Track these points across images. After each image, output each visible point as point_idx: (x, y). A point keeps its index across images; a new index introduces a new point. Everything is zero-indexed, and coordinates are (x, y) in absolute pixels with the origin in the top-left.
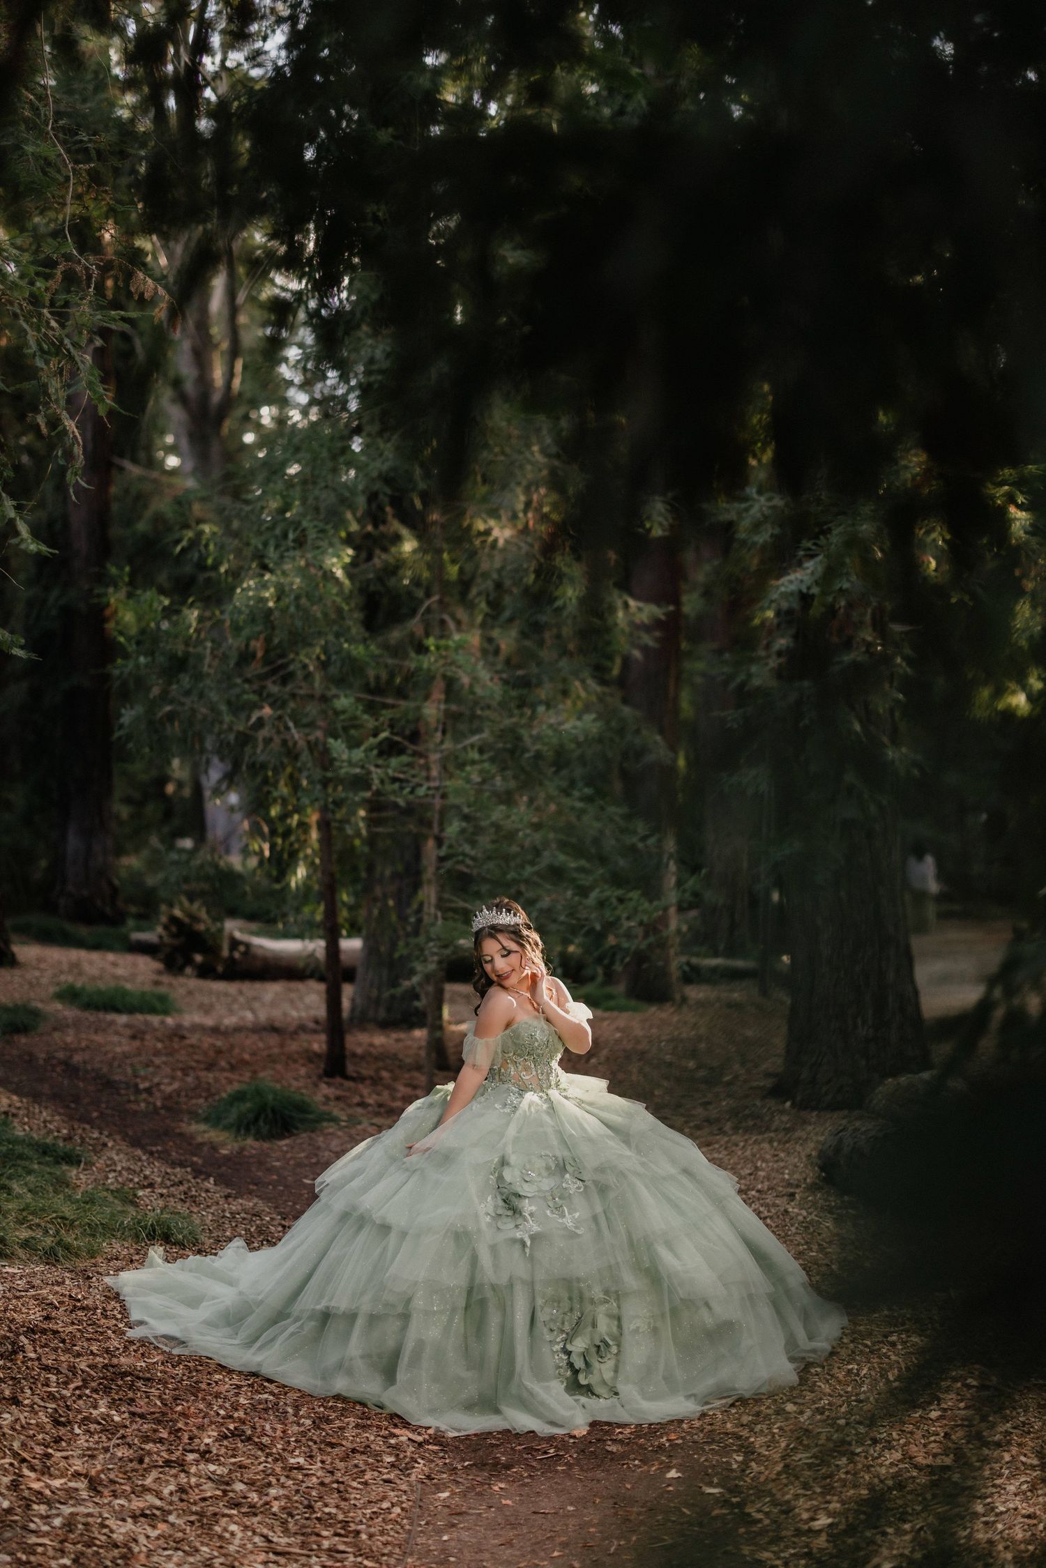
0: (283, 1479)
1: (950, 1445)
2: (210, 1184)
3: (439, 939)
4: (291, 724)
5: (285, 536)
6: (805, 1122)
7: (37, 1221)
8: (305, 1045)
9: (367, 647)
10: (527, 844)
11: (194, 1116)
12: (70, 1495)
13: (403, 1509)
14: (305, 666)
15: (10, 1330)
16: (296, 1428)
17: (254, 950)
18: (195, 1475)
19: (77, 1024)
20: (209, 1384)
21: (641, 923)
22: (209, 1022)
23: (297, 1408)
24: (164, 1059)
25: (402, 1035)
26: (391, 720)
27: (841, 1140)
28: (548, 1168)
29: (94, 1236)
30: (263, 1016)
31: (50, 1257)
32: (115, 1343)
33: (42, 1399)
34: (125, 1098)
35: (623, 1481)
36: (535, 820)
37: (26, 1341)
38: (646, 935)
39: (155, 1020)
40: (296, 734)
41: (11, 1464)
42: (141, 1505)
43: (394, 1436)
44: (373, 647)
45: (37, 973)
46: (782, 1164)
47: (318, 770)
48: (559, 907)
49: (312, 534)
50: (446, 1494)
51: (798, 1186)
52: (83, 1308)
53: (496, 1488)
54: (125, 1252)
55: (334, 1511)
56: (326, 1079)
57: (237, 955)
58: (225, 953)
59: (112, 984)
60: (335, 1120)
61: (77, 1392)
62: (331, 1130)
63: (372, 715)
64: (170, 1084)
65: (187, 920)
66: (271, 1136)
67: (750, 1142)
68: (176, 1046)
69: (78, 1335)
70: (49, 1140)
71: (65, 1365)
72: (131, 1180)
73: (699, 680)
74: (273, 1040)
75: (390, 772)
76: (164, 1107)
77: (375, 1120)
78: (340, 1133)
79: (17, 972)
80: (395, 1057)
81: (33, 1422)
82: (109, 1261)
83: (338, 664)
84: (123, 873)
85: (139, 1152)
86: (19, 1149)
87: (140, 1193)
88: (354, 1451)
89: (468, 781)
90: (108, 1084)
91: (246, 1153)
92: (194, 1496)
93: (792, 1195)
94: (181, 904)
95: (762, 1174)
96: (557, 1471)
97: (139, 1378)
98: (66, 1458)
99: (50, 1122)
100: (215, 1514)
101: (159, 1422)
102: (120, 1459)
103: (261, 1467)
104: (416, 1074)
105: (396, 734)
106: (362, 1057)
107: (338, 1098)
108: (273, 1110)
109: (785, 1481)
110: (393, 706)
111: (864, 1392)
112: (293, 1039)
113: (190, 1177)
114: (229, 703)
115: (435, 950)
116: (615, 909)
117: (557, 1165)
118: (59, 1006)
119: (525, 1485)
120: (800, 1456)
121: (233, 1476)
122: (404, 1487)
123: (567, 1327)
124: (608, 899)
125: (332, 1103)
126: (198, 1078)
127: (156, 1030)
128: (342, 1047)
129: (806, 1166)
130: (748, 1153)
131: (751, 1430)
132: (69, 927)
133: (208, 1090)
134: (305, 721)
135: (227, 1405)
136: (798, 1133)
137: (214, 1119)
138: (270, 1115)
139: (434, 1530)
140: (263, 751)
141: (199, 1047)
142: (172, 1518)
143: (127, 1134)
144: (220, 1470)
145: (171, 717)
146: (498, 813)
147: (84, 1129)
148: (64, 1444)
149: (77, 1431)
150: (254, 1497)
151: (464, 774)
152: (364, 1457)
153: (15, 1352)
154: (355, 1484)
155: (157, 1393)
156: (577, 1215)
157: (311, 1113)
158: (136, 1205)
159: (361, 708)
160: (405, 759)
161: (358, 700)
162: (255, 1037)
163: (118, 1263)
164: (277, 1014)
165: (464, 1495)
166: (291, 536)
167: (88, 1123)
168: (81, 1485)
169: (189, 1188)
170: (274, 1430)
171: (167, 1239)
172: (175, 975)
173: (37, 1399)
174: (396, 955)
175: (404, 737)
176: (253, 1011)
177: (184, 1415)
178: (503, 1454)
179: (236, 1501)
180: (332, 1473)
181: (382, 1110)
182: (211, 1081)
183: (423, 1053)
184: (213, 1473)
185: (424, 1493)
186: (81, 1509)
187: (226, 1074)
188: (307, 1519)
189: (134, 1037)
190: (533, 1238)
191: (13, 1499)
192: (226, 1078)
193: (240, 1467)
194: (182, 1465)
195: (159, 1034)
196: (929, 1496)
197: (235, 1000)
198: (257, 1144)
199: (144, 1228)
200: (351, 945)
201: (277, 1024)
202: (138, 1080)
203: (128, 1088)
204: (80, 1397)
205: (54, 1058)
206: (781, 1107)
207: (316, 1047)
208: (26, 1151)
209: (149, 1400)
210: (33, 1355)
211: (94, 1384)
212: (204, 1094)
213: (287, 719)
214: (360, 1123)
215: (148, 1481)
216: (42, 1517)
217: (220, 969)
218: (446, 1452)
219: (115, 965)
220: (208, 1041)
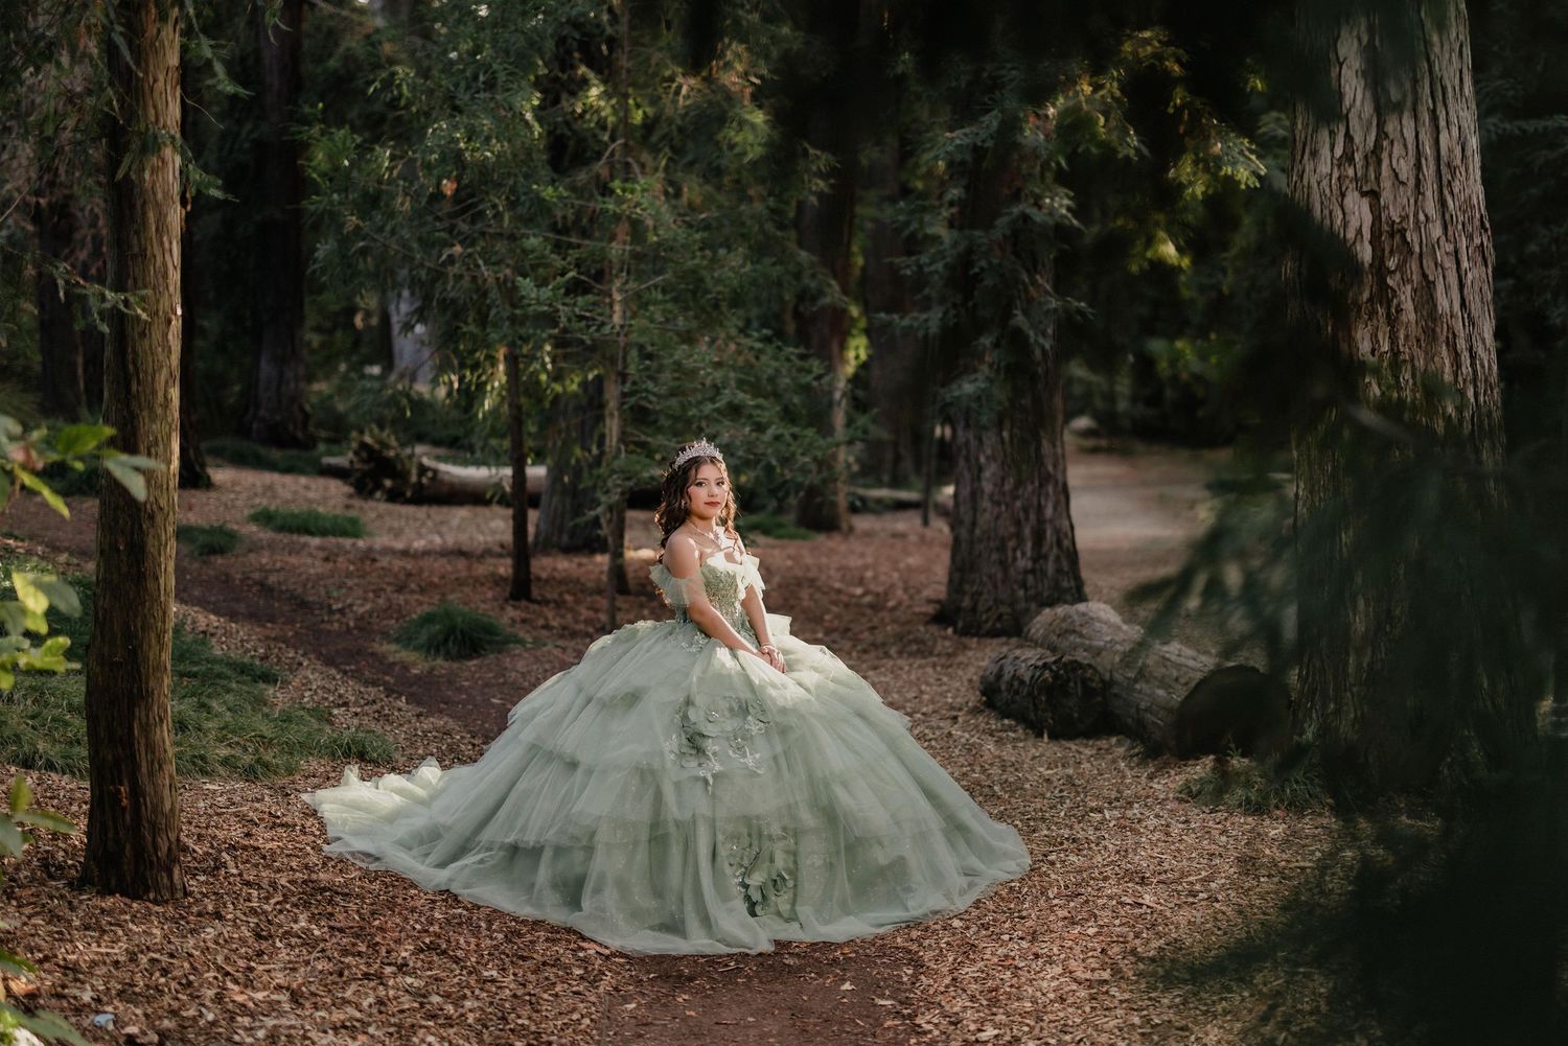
0: (477, 992)
1: (1107, 960)
2: (402, 703)
3: (623, 472)
4: (481, 262)
5: (476, 78)
6: (966, 647)
7: (236, 739)
8: (491, 568)
9: (556, 189)
10: (708, 382)
11: (385, 635)
12: (273, 1007)
13: (592, 1020)
14: (494, 206)
15: (212, 847)
16: (488, 942)
17: (440, 476)
18: (393, 988)
19: (271, 546)
20: (405, 899)
21: (815, 459)
22: (399, 545)
23: (490, 923)
24: (356, 581)
25: (584, 560)
26: (577, 259)
27: (1001, 669)
28: (731, 710)
29: (291, 753)
30: (450, 540)
31: (250, 774)
32: (314, 859)
33: (245, 914)
34: (320, 618)
35: (800, 993)
36: (716, 359)
37: (228, 858)
38: (820, 471)
39: (347, 542)
40: (485, 271)
41: (216, 978)
42: (342, 1017)
43: (583, 949)
44: (561, 189)
45: (232, 496)
46: (945, 688)
47: (507, 307)
48: (738, 443)
49: (502, 77)
50: (633, 1006)
51: (960, 709)
52: (282, 825)
53: (680, 1000)
54: (322, 769)
55: (526, 1022)
56: (511, 602)
57: (424, 480)
58: (414, 479)
59: (305, 507)
60: (521, 642)
61: (278, 907)
62: (517, 652)
63: (559, 254)
64: (362, 605)
65: (377, 447)
66: (462, 656)
67: (915, 666)
68: (368, 569)
69: (278, 851)
70: (246, 660)
71: (266, 881)
72: (327, 699)
73: (869, 225)
74: (461, 563)
75: (577, 310)
76: (356, 627)
77: (559, 643)
78: (526, 655)
79: (213, 494)
80: (578, 580)
81: (236, 936)
82: (307, 778)
83: (527, 205)
84: (314, 399)
85: (333, 671)
86: (217, 668)
87: (335, 712)
88: (544, 964)
89: (652, 321)
90: (303, 605)
91: (436, 673)
92: (392, 1008)
93: (955, 718)
94: (371, 431)
95: (926, 697)
96: (737, 983)
97: (337, 893)
98: (269, 971)
99: (247, 641)
100: (413, 1026)
101: (357, 936)
102: (321, 972)
103: (456, 980)
104: (598, 598)
105: (582, 274)
106: (547, 581)
107: (524, 621)
108: (462, 631)
109: (953, 994)
110: (579, 246)
111: (1026, 909)
112: (479, 562)
113: (382, 696)
114: (420, 239)
115: (619, 482)
116: (789, 445)
117: (740, 707)
118: (254, 528)
119: (708, 996)
120: (967, 970)
121: (429, 988)
122: (593, 999)
123: (746, 862)
124: (782, 435)
125: (518, 626)
126: (389, 600)
127: (347, 552)
128: (528, 572)
129: (967, 690)
130: (913, 677)
131: (920, 945)
132: (263, 451)
133: (399, 611)
134: (493, 259)
135: (423, 920)
136: (961, 658)
137: (406, 639)
138: (459, 637)
139: (621, 1041)
140: (453, 287)
141: (390, 570)
142: (371, 1030)
143: (321, 654)
144: (417, 983)
145: (364, 252)
146: (681, 351)
147: (280, 649)
148: (266, 957)
149: (279, 944)
150: (450, 1009)
151: (647, 314)
152: (555, 970)
153: (217, 868)
154: (546, 996)
155: (355, 908)
156: (758, 756)
157: (497, 635)
158: (332, 724)
159: (549, 247)
160: (590, 298)
161: (546, 239)
162: (443, 561)
163: (316, 780)
164: (463, 538)
165: (649, 1006)
166: (482, 78)
167: (283, 642)
168: (284, 997)
169: (382, 707)
170: (468, 943)
171: (362, 757)
172: (366, 499)
173: (239, 914)
174: (581, 486)
175: (589, 277)
176: (440, 534)
177: (381, 929)
178: (687, 967)
179: (432, 1013)
180: (524, 985)
181: (566, 632)
182: (402, 602)
183: (604, 578)
184: (411, 985)
185: (612, 1005)
186: (284, 1022)
187: (416, 596)
188: (501, 1030)
189: (327, 559)
190: (715, 776)
191: (218, 1012)
192: (417, 600)
193: (436, 980)
194: (380, 978)
195: (351, 557)
196: (1088, 1009)
197: (423, 524)
198: (446, 664)
199: (341, 746)
200: (536, 472)
201: (464, 548)
202: (332, 601)
203: (321, 608)
204: (281, 911)
205: (248, 578)
206: (943, 633)
207: (502, 571)
208: (225, 670)
209: (348, 914)
210: (235, 871)
211: (294, 899)
212: (395, 616)
213: (477, 256)
214: (545, 645)
215: (348, 994)
216: (246, 1029)
217: (409, 494)
218: (632, 965)
219: (307, 488)
220: (398, 564)
